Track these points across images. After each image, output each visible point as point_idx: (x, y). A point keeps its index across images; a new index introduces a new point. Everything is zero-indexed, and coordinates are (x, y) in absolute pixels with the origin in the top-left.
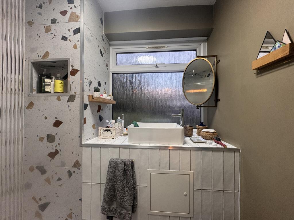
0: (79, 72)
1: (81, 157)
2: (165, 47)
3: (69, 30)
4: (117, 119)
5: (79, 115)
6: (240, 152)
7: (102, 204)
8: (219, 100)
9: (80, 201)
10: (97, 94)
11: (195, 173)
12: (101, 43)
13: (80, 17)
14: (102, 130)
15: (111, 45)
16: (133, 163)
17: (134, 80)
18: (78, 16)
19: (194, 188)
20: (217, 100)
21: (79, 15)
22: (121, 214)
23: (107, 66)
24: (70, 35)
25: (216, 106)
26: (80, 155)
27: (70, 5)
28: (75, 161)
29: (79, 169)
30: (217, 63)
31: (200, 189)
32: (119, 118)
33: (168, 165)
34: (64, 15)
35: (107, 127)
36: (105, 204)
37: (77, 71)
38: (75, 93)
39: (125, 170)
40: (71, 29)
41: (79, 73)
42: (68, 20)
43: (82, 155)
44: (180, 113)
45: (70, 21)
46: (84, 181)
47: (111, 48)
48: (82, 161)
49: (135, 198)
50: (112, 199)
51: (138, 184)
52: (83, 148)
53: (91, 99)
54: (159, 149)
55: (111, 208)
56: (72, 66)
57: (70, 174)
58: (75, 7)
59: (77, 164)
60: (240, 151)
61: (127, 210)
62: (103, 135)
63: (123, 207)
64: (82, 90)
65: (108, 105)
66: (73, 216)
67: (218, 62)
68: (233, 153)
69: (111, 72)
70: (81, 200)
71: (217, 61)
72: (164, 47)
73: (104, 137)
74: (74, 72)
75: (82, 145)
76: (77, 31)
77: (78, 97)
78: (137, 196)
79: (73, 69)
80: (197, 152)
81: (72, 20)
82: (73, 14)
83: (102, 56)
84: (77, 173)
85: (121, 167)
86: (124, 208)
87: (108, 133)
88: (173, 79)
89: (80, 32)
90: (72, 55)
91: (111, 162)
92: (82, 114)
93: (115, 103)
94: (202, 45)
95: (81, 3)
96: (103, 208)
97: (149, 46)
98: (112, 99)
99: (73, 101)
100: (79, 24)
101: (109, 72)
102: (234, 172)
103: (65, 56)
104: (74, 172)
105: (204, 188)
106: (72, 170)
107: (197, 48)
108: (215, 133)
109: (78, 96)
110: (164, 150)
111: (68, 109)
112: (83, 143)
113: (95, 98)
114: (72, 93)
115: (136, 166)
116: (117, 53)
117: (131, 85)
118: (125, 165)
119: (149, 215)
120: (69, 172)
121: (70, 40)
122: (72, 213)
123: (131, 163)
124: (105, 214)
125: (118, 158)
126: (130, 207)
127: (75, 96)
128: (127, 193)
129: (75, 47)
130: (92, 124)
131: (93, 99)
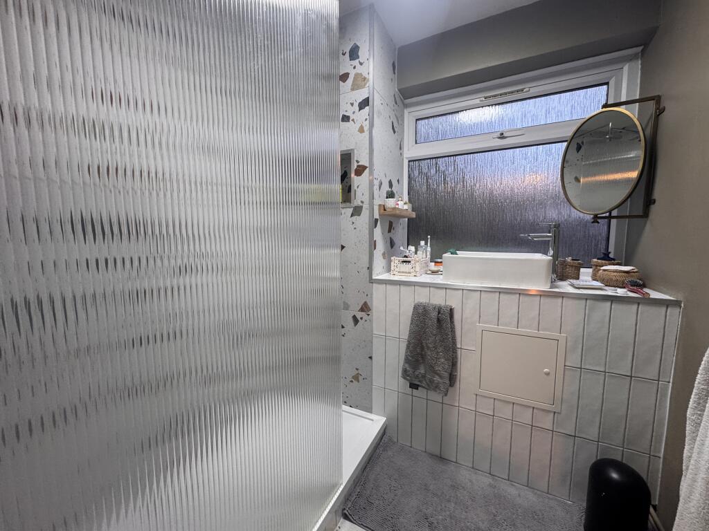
0: (368, 169)
1: (372, 297)
2: (525, 90)
3: (352, 104)
4: (420, 244)
5: (368, 236)
6: (681, 307)
7: (404, 365)
8: (654, 202)
9: (369, 360)
10: (391, 203)
11: (569, 339)
12: (393, 108)
13: (368, 80)
14: (397, 262)
15: (406, 106)
16: (451, 310)
17: (451, 169)
18: (365, 79)
19: (566, 364)
20: (649, 201)
21: (367, 76)
22: (431, 381)
23: (400, 148)
24: (354, 113)
25: (646, 214)
26: (369, 295)
27: (353, 62)
28: (363, 302)
29: (368, 315)
30: (659, 115)
31: (579, 366)
32: (422, 243)
33: (516, 320)
34: (344, 81)
35: (406, 257)
36: (407, 365)
37: (364, 168)
38: (362, 202)
39: (439, 320)
40: (355, 103)
41: (367, 171)
42: (350, 87)
43: (372, 294)
44: (550, 233)
45: (353, 89)
46: (375, 332)
47: (406, 111)
48: (372, 304)
49: (454, 364)
50: (417, 361)
51: (459, 346)
52: (374, 285)
53: (382, 211)
54: (500, 292)
55: (417, 373)
56: (358, 162)
57: (356, 320)
58: (361, 64)
59: (365, 308)
60: (682, 305)
61: (441, 377)
62: (397, 270)
63: (436, 373)
64: (372, 197)
65: (401, 220)
66: (360, 378)
67: (660, 111)
68: (664, 309)
69: (407, 158)
70: (371, 358)
71: (657, 109)
72: (522, 90)
73: (399, 272)
74: (360, 170)
75: (372, 281)
76: (365, 103)
77: (367, 209)
78: (456, 362)
79: (358, 166)
80: (577, 302)
81: (356, 87)
82: (357, 75)
83: (394, 132)
84: (366, 321)
85: (434, 314)
86: (438, 374)
87: (406, 267)
88: (539, 160)
89: (368, 105)
90: (356, 143)
91: (416, 308)
92: (371, 234)
93: (414, 216)
94: (626, 68)
95: (370, 55)
96: (405, 372)
97: (486, 95)
98: (410, 210)
99: (359, 215)
100: (367, 92)
101: (403, 159)
102: (660, 345)
103: (347, 147)
104: (361, 318)
105: (587, 367)
106: (359, 315)
107: (611, 78)
108: (634, 272)
109: (366, 206)
110: (509, 296)
111: (353, 227)
112: (374, 278)
113: (388, 210)
114: (357, 202)
115: (457, 317)
116: (417, 120)
117: (445, 179)
118: (439, 313)
119: (477, 395)
120: (354, 317)
121: (353, 120)
122: (358, 374)
123: (449, 309)
124: (407, 380)
125: (428, 302)
126: (446, 375)
127: (362, 207)
128: (441, 354)
129: (361, 130)
130: (382, 252)
131: (385, 210)
